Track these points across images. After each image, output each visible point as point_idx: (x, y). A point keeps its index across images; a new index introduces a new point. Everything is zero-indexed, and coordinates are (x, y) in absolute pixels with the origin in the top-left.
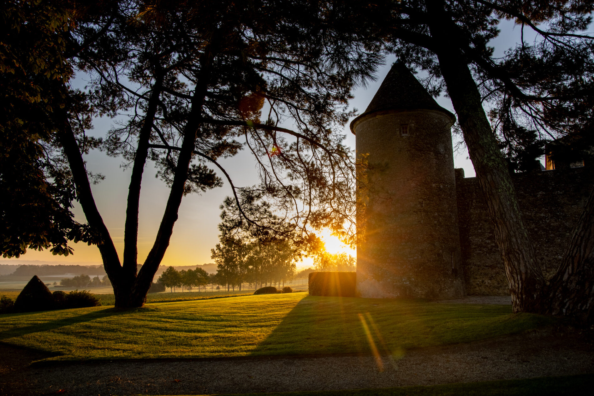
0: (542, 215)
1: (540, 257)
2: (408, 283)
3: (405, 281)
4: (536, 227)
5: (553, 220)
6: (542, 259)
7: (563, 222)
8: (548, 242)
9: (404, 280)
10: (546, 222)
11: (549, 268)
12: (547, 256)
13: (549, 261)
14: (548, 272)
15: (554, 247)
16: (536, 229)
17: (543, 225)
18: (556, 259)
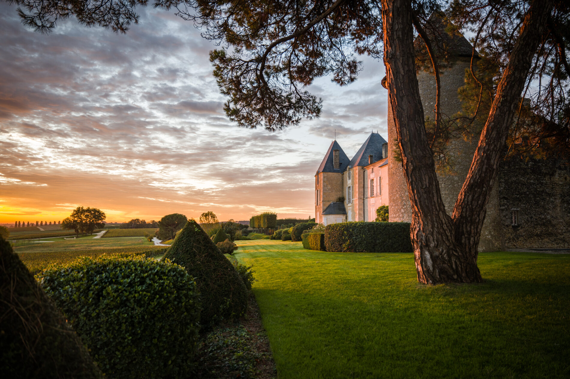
0: (532, 181)
1: (530, 216)
2: (490, 236)
3: (487, 235)
4: (527, 191)
5: (538, 186)
6: (531, 218)
7: (545, 188)
8: (536, 204)
9: (486, 233)
10: (534, 187)
11: (536, 225)
12: (535, 215)
13: (536, 219)
14: (535, 228)
15: (539, 208)
16: (528, 193)
17: (532, 190)
18: (540, 218)
